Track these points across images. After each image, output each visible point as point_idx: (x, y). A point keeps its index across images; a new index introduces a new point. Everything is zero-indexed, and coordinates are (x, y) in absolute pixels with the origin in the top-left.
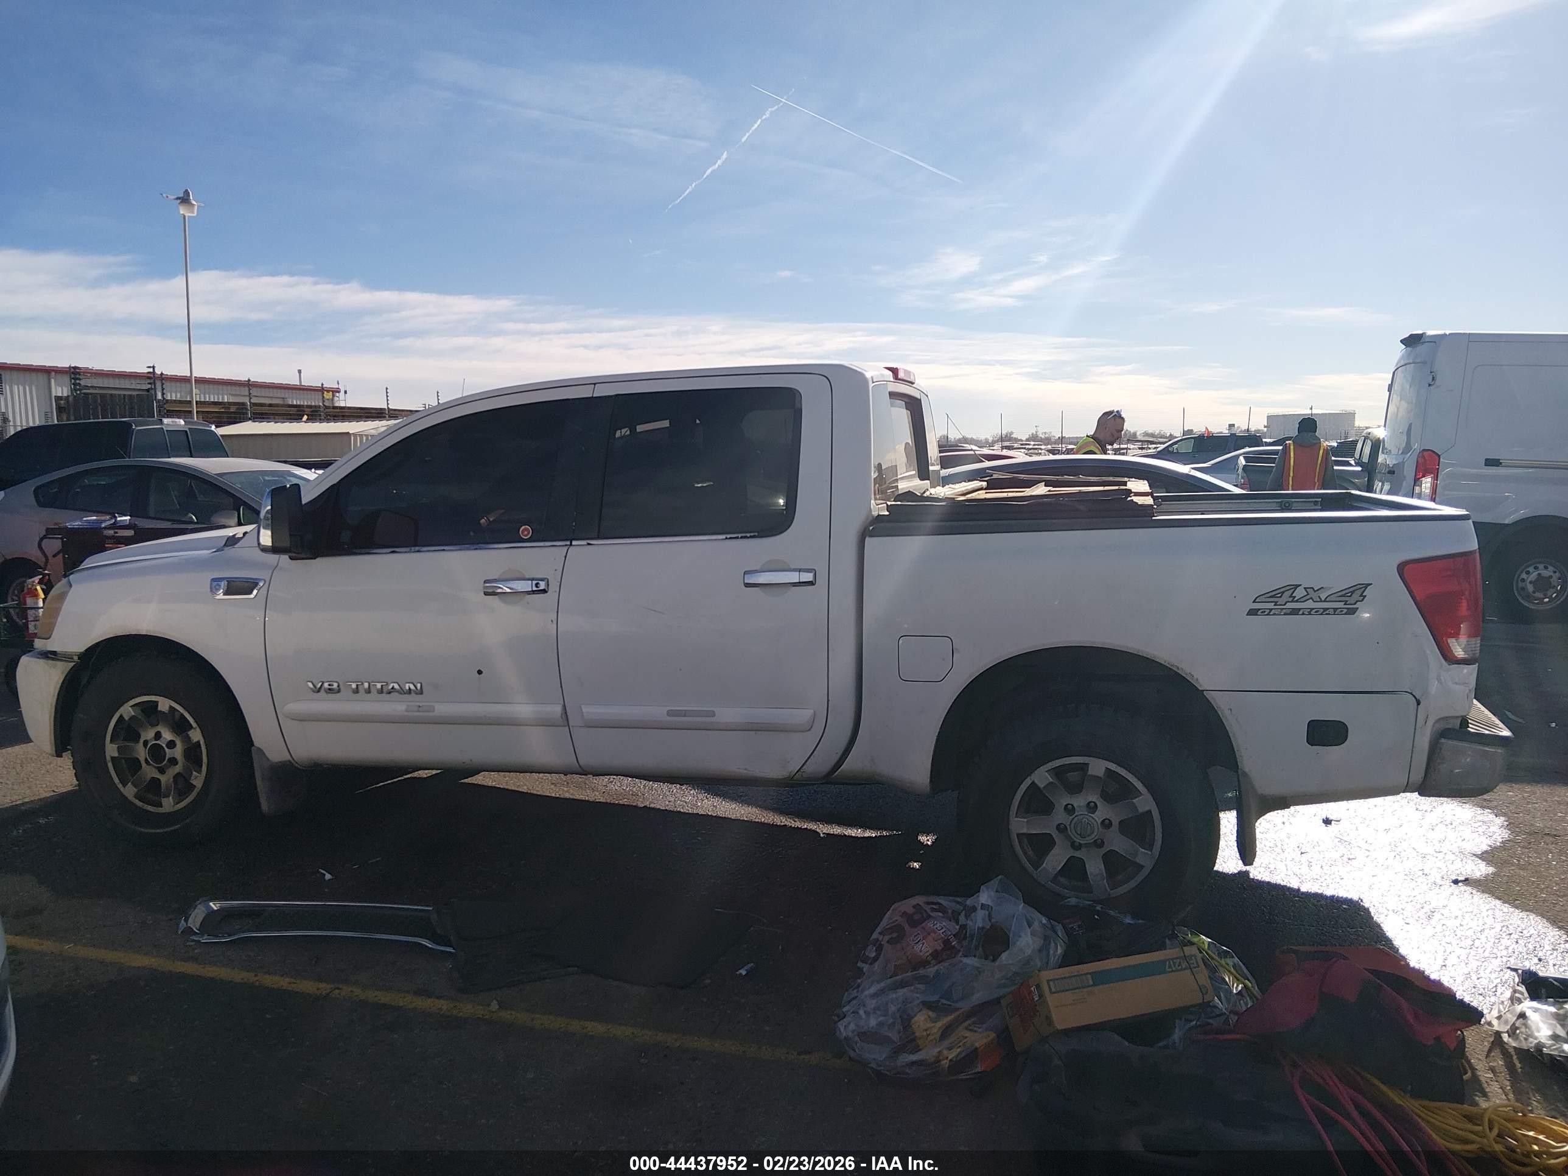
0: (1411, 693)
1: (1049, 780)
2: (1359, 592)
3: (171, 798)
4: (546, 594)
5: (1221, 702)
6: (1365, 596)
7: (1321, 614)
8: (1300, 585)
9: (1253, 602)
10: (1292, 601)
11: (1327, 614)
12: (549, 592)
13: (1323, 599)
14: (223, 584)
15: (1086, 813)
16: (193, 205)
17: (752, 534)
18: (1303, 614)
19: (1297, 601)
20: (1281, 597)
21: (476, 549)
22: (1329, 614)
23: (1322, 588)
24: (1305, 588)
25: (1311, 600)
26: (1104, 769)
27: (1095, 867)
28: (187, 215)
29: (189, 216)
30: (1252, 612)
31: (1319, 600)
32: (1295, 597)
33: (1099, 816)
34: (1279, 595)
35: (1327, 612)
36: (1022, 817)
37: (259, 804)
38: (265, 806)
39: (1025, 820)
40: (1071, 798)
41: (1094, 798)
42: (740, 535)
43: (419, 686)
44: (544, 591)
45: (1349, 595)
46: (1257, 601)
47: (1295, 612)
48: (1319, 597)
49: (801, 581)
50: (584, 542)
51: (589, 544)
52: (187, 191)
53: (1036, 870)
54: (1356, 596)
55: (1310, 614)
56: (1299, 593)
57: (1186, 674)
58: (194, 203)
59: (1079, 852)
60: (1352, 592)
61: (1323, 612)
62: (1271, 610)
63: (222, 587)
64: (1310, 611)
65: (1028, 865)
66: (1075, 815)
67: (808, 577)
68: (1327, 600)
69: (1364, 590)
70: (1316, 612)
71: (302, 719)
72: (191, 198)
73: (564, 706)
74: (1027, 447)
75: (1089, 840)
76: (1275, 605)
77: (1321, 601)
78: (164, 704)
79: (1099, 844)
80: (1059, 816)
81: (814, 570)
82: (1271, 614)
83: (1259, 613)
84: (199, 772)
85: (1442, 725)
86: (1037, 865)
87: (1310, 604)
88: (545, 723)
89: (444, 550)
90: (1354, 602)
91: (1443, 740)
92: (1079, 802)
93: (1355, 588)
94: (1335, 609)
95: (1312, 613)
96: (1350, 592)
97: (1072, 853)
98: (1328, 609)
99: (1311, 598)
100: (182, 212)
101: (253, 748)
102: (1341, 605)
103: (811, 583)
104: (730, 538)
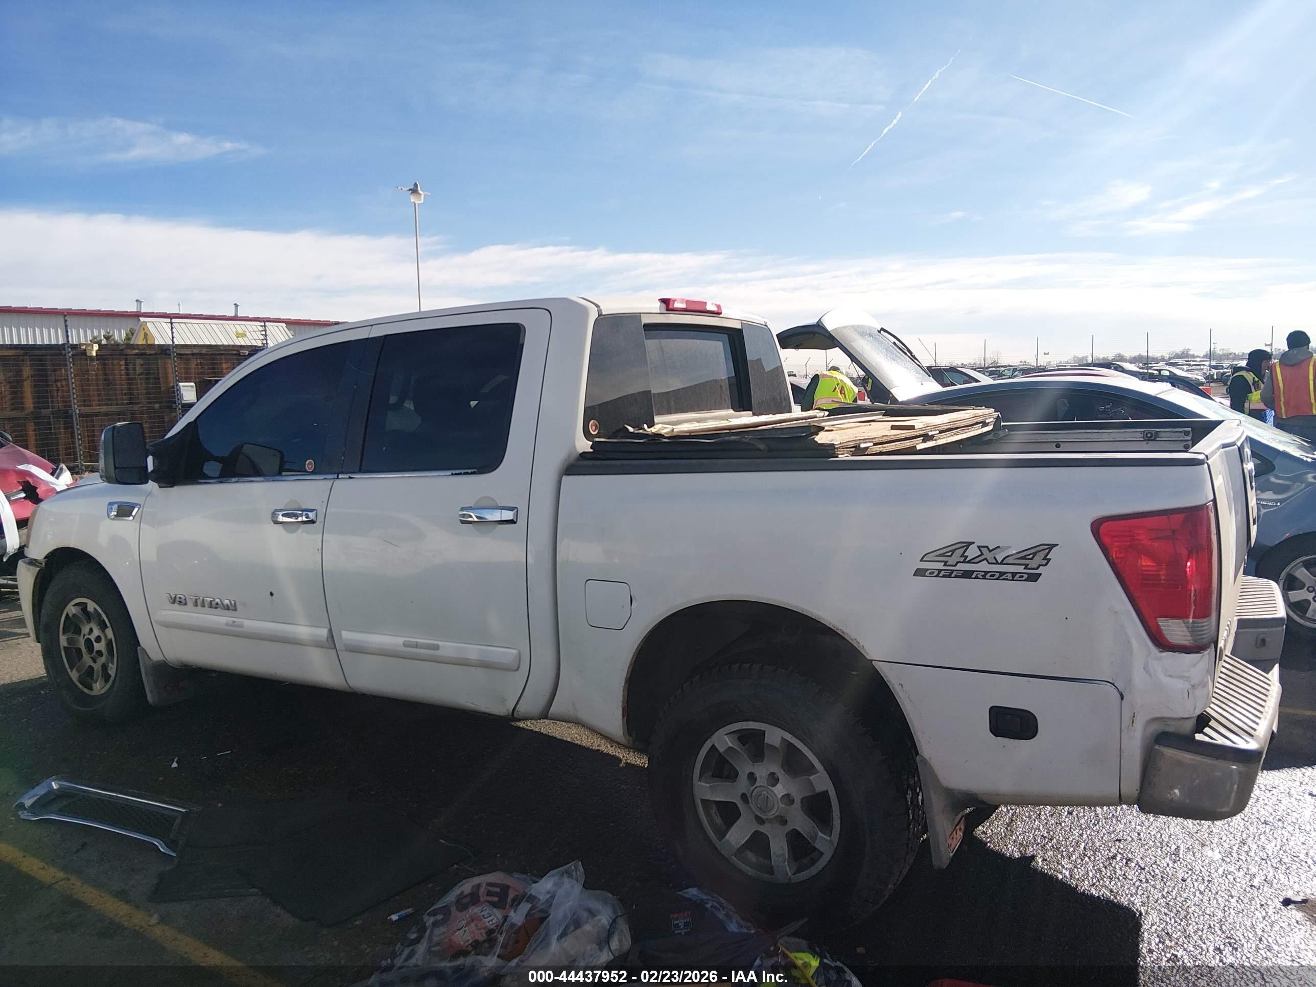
0: (1113, 684)
1: (728, 744)
2: (1042, 554)
3: (98, 683)
4: (315, 525)
5: (892, 675)
6: (1050, 559)
7: (997, 579)
8: (974, 543)
9: (921, 561)
10: (964, 562)
11: (1003, 579)
12: (317, 522)
13: (999, 562)
14: (115, 507)
15: (766, 785)
16: (420, 194)
17: (472, 471)
18: (976, 578)
19: (969, 562)
20: (951, 556)
21: (274, 481)
22: (1007, 579)
23: (999, 547)
24: (978, 546)
25: (985, 561)
26: (780, 739)
27: (779, 847)
28: (417, 202)
29: (418, 204)
30: (919, 573)
31: (995, 562)
32: (967, 557)
33: (779, 790)
34: (950, 554)
35: (1004, 577)
36: (707, 783)
37: (146, 697)
38: (150, 698)
39: (708, 785)
40: (753, 765)
41: (776, 769)
42: (463, 471)
43: (233, 602)
44: (313, 522)
45: (1031, 556)
46: (924, 559)
47: (967, 575)
48: (995, 558)
49: (503, 519)
50: (347, 476)
51: (350, 478)
52: (416, 183)
53: (720, 840)
54: (1039, 559)
55: (984, 578)
56: (972, 552)
57: (852, 640)
58: (421, 192)
59: (762, 826)
60: (1035, 554)
61: (999, 577)
62: (940, 571)
63: (114, 509)
64: (985, 575)
65: (711, 834)
66: (755, 786)
67: (508, 515)
68: (1004, 562)
69: (1049, 552)
70: (994, 575)
71: (168, 625)
72: (419, 189)
73: (330, 630)
74: (1192, 363)
75: (771, 815)
76: (944, 565)
77: (997, 563)
78: (91, 606)
79: (783, 821)
80: (742, 784)
81: (516, 508)
82: (940, 575)
83: (927, 573)
84: (113, 664)
85: (1156, 728)
86: (722, 834)
87: (984, 566)
88: (318, 644)
89: (253, 481)
90: (1036, 566)
91: (1157, 747)
92: (761, 771)
93: (1037, 549)
94: (1014, 574)
95: (987, 577)
96: (1034, 552)
97: (756, 827)
98: (1007, 573)
99: (986, 559)
100: (412, 201)
101: (139, 648)
102: (1020, 569)
103: (512, 522)
104: (456, 474)
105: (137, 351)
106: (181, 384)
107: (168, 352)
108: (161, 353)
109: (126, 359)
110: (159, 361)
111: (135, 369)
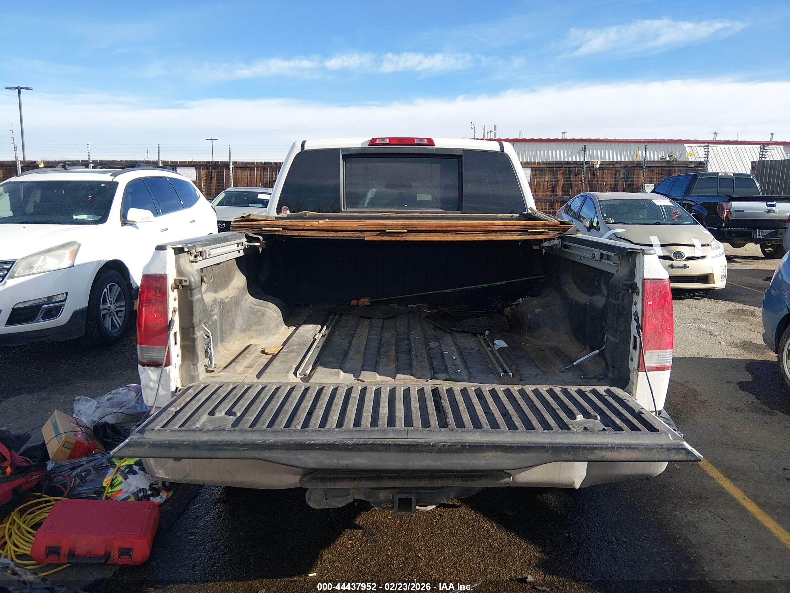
105: (622, 165)
106: (646, 185)
107: (642, 165)
108: (637, 166)
109: (616, 170)
110: (635, 171)
111: (619, 175)
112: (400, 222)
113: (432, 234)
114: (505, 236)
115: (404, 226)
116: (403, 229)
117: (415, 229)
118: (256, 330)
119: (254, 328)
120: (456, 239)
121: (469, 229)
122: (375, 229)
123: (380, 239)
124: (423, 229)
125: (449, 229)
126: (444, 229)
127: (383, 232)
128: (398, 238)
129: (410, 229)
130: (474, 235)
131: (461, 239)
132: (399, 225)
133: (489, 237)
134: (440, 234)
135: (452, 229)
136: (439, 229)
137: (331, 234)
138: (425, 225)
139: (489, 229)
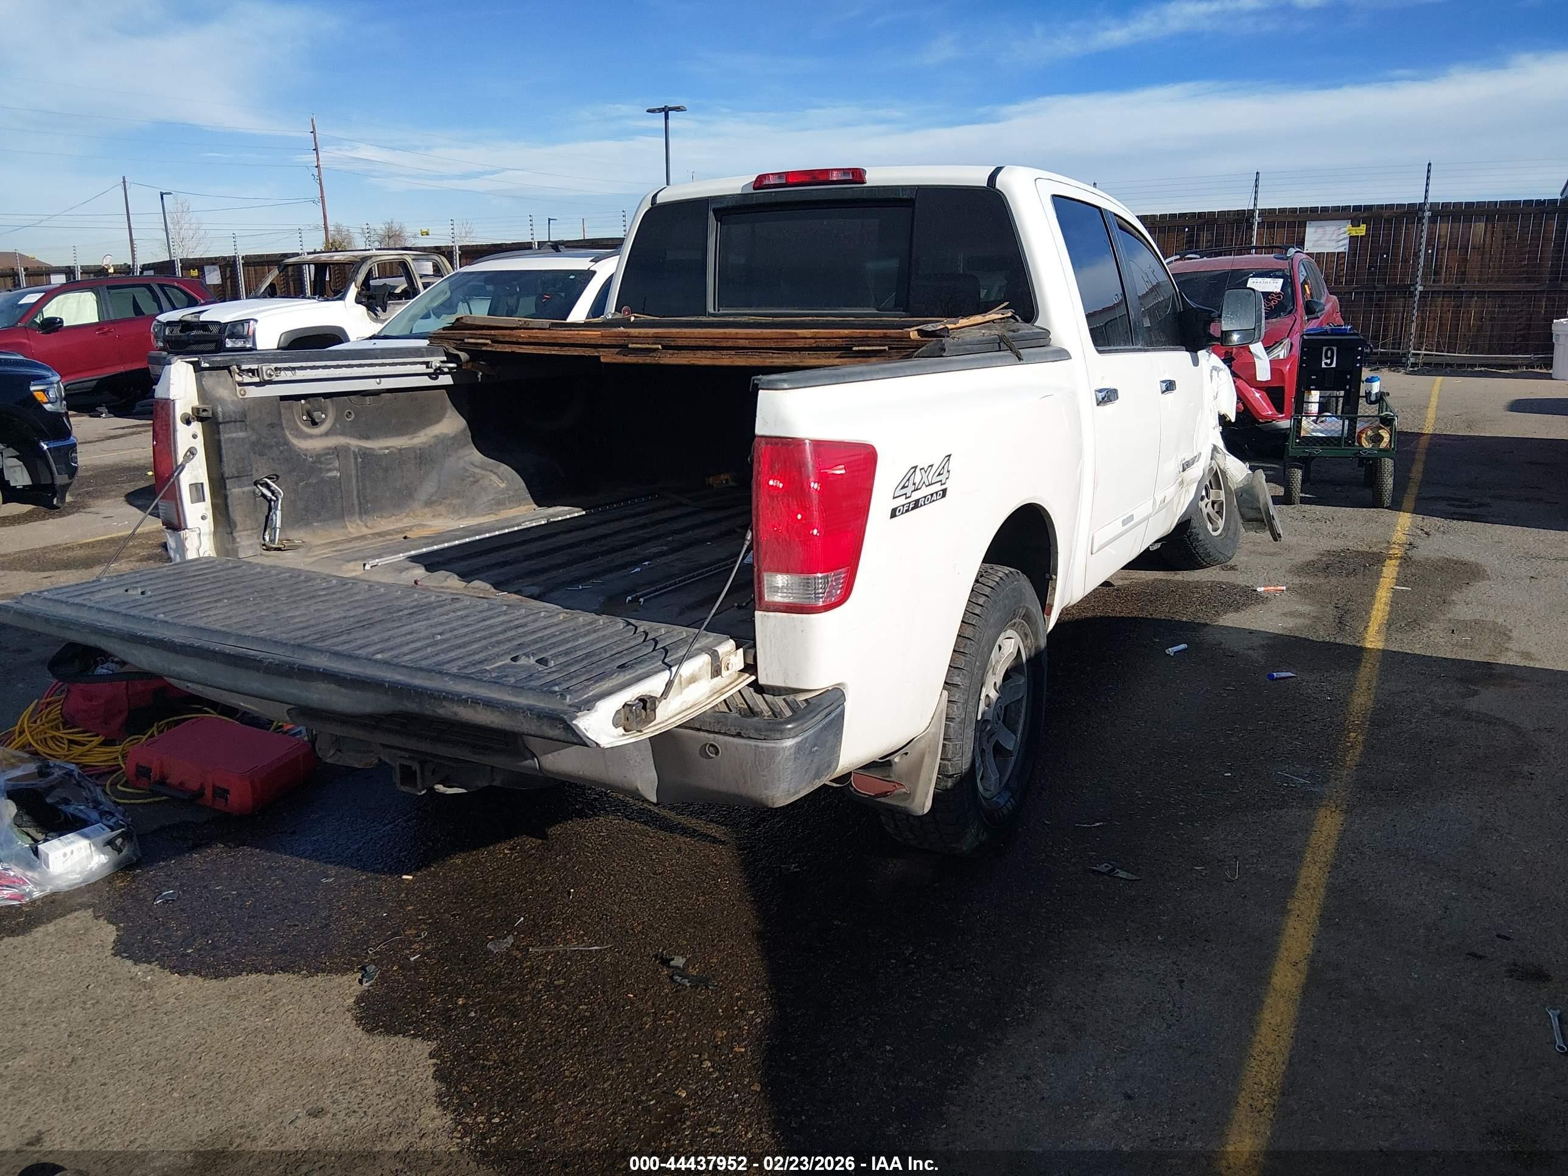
112: (651, 331)
113: (699, 354)
114: (815, 358)
115: (657, 338)
116: (656, 344)
117: (673, 344)
118: (450, 505)
119: (448, 502)
120: (736, 364)
121: (757, 345)
122: (614, 343)
123: (621, 361)
124: (685, 343)
125: (724, 344)
126: (718, 345)
127: (624, 348)
128: (648, 360)
129: (666, 342)
130: (764, 355)
131: (743, 364)
132: (650, 335)
133: (788, 360)
134: (710, 354)
135: (730, 343)
136: (709, 343)
137: (555, 351)
138: (687, 335)
139: (788, 344)
